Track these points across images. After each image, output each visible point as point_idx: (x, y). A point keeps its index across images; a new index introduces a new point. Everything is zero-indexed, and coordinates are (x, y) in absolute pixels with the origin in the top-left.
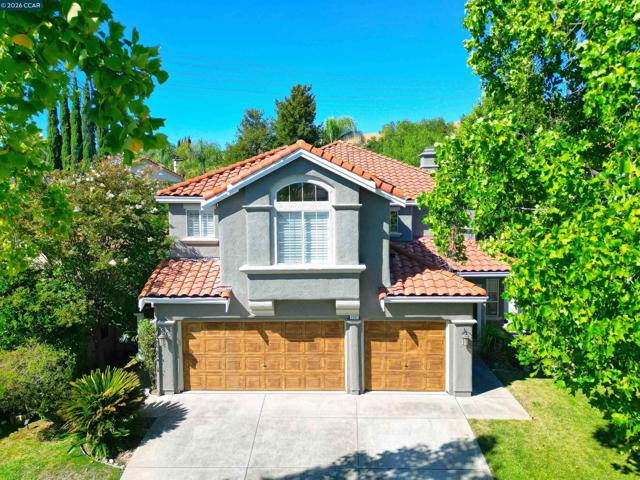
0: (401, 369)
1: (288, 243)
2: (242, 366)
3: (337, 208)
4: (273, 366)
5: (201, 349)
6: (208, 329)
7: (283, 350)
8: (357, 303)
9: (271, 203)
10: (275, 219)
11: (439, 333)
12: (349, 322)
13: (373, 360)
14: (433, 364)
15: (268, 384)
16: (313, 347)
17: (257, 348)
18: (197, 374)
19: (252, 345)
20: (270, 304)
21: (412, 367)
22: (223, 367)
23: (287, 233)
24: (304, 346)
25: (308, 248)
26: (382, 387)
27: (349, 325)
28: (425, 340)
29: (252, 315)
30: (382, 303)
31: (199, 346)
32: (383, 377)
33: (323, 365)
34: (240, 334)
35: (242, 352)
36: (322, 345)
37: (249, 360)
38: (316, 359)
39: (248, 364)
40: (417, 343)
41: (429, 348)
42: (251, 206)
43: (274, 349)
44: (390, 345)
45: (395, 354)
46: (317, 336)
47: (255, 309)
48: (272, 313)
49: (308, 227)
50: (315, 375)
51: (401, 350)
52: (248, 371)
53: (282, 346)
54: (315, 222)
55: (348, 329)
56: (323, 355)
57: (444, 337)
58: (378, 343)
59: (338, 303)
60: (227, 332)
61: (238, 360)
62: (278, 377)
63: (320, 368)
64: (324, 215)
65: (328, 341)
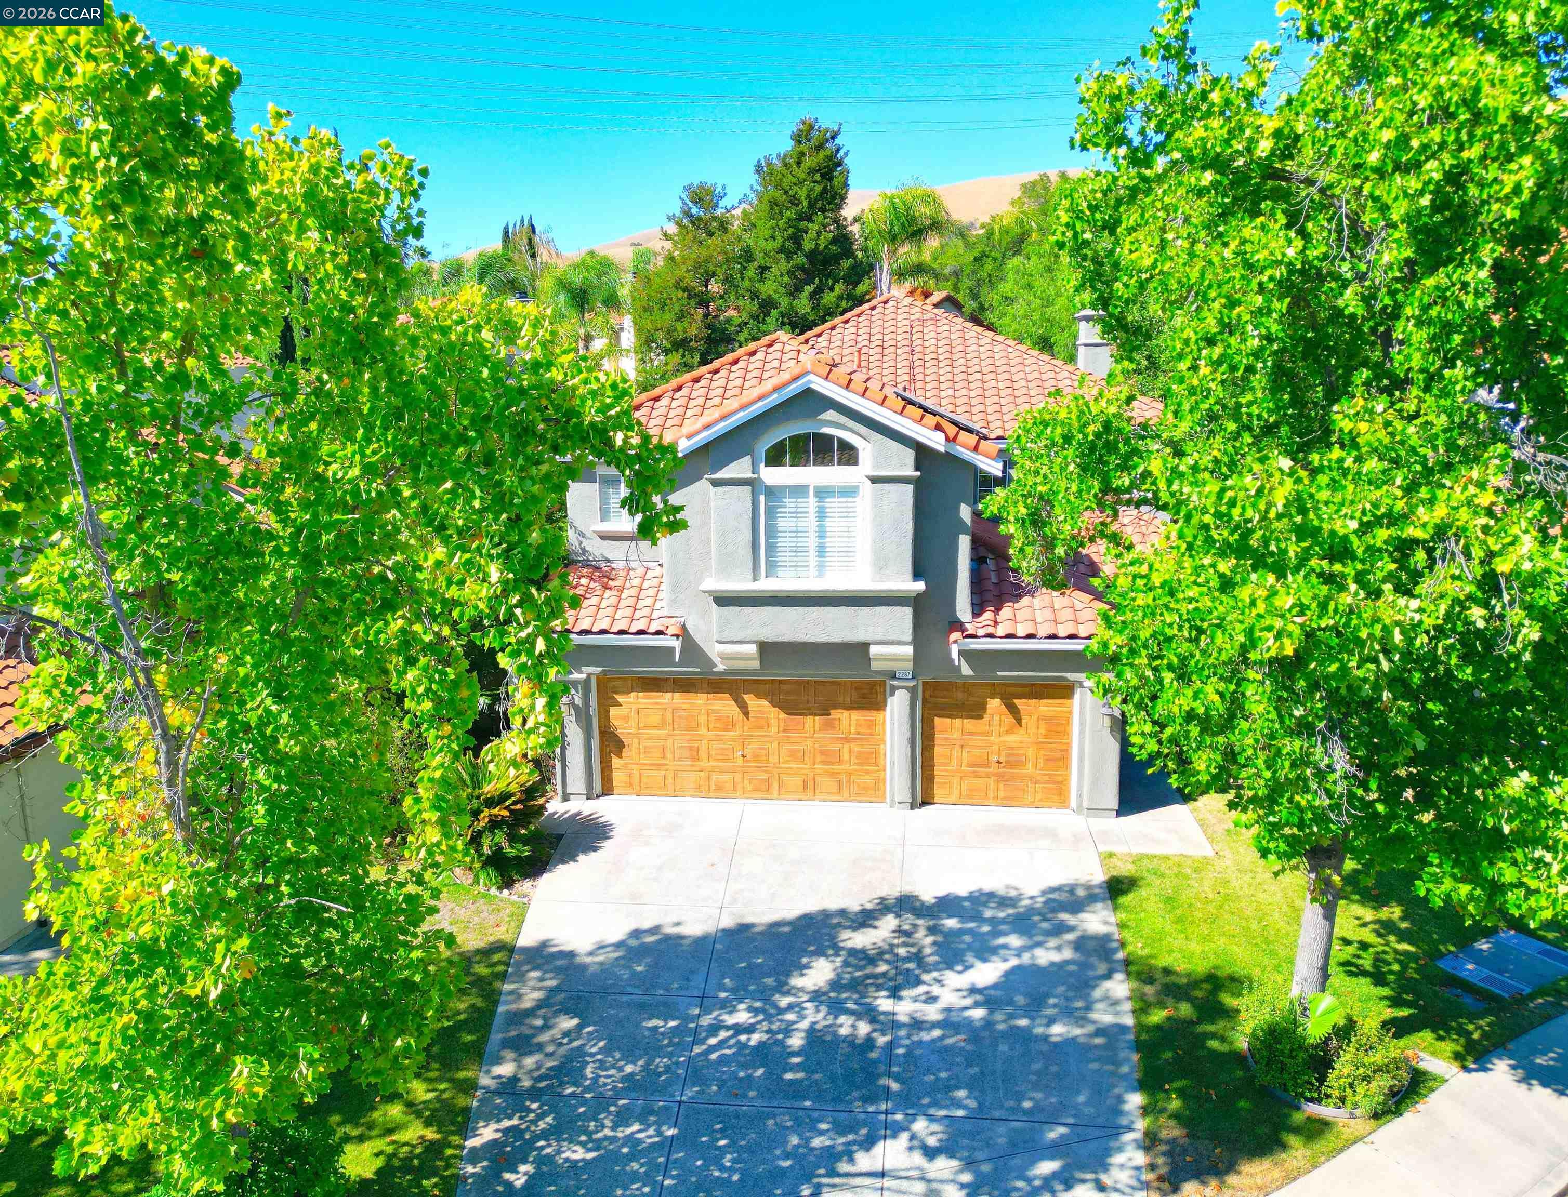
0: (988, 766)
1: (784, 541)
2: (703, 754)
3: (875, 480)
4: (756, 757)
5: (632, 723)
6: (644, 690)
7: (774, 730)
8: (909, 650)
9: (755, 470)
10: (762, 498)
11: (1061, 705)
12: (895, 683)
13: (937, 750)
14: (1048, 760)
15: (749, 787)
16: (829, 726)
17: (729, 725)
18: (625, 767)
19: (719, 719)
20: (752, 649)
21: (1010, 764)
22: (669, 755)
23: (783, 523)
24: (812, 722)
25: (821, 551)
26: (953, 798)
27: (893, 689)
28: (1034, 718)
29: (720, 667)
30: (954, 650)
31: (627, 718)
32: (956, 780)
33: (846, 757)
34: (700, 700)
35: (703, 731)
36: (845, 722)
37: (714, 745)
38: (835, 746)
39: (713, 753)
40: (1019, 721)
41: (1042, 731)
42: (719, 475)
43: (760, 728)
44: (969, 724)
45: (978, 740)
46: (835, 707)
47: (724, 657)
48: (756, 664)
49: (821, 515)
50: (833, 774)
51: (989, 733)
52: (712, 763)
53: (774, 722)
54: (833, 504)
55: (892, 694)
56: (846, 740)
57: (1071, 712)
58: (948, 720)
59: (874, 650)
60: (677, 695)
61: (695, 744)
62: (765, 776)
63: (840, 762)
64: (850, 491)
65: (856, 715)
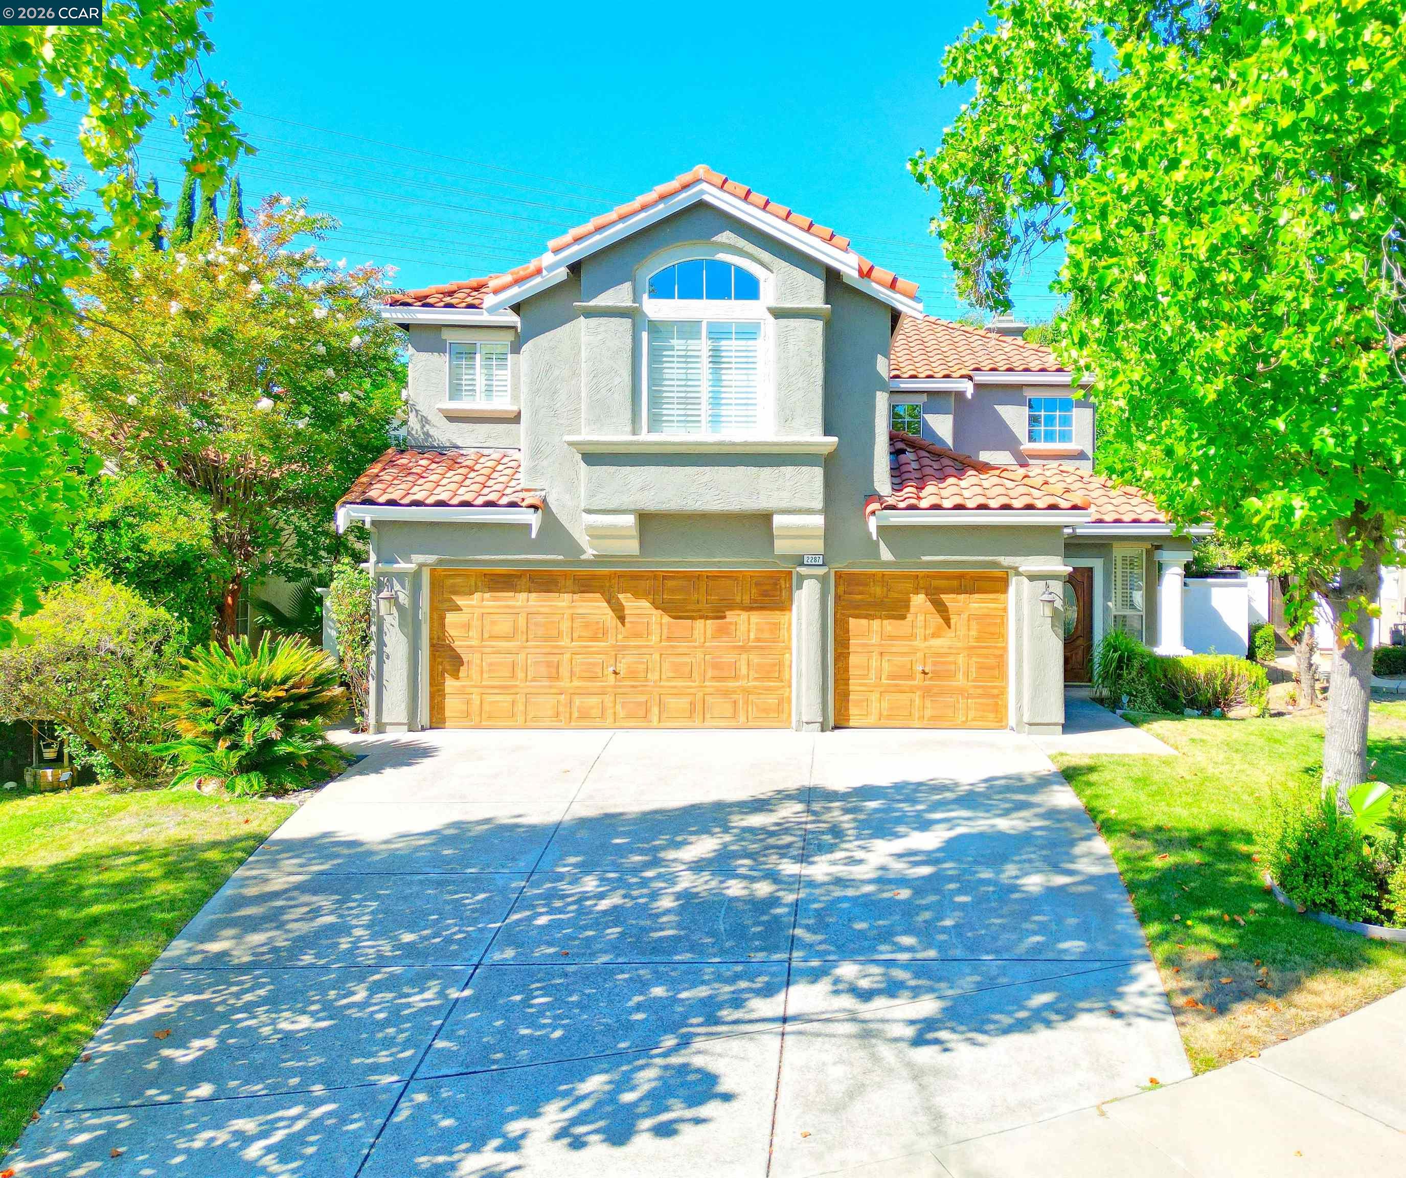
0: (911, 677)
1: (671, 390)
2: (564, 671)
3: (779, 314)
4: (633, 675)
5: (473, 633)
6: (491, 589)
7: (655, 638)
8: (819, 520)
9: (636, 298)
10: (645, 335)
11: (995, 600)
12: (803, 570)
13: (853, 660)
14: (981, 667)
15: (621, 713)
16: (721, 632)
17: (598, 633)
18: (462, 692)
19: (587, 625)
20: (630, 520)
21: (937, 675)
22: (521, 675)
23: (672, 371)
24: (703, 628)
25: (716, 401)
26: (872, 720)
27: (801, 578)
28: (965, 616)
29: (589, 553)
30: (872, 524)
31: (467, 626)
32: (875, 697)
33: (744, 670)
34: (562, 602)
35: (565, 642)
36: (743, 628)
37: (579, 659)
38: (728, 658)
39: (577, 670)
40: (947, 621)
41: (973, 633)
42: (592, 303)
43: (637, 635)
44: (890, 626)
45: (899, 646)
46: (731, 608)
47: (596, 534)
48: (632, 546)
49: (716, 357)
50: (726, 693)
51: (912, 637)
52: (576, 683)
53: (655, 628)
54: (730, 346)
55: (800, 587)
56: (743, 649)
57: (1005, 610)
58: (864, 622)
59: (778, 520)
60: (533, 595)
61: (555, 659)
62: (642, 698)
63: (736, 678)
64: (749, 331)
65: (756, 618)
